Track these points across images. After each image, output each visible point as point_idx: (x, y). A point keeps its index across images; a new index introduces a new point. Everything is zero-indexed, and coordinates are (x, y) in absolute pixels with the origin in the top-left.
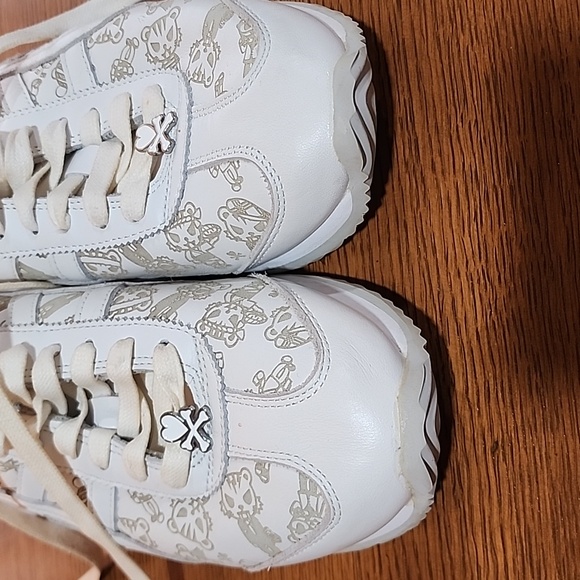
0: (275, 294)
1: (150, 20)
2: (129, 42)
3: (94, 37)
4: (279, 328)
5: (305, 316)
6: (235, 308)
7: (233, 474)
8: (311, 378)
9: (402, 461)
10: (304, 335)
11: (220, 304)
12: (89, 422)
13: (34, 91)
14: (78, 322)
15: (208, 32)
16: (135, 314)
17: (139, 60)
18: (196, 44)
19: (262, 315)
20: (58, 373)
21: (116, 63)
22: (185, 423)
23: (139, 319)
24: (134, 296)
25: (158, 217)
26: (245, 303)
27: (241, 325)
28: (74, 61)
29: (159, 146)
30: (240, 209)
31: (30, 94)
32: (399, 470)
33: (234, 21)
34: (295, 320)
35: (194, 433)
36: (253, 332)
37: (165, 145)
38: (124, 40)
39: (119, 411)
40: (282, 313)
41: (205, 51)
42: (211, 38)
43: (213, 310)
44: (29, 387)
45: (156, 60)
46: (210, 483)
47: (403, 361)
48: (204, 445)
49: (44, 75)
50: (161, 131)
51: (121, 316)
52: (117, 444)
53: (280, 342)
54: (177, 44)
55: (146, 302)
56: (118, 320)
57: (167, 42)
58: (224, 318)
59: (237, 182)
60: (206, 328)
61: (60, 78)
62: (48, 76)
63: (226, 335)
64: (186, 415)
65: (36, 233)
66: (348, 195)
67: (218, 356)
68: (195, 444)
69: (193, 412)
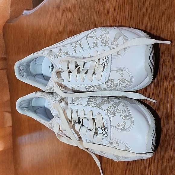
0: (123, 106)
1: (102, 34)
2: (97, 38)
3: (88, 36)
4: (123, 115)
5: (129, 113)
6: (114, 108)
7: (112, 142)
8: (129, 127)
9: (147, 147)
10: (129, 118)
11: (111, 106)
12: (82, 125)
13: (75, 49)
14: (81, 105)
15: (116, 39)
16: (93, 105)
17: (99, 43)
18: (113, 41)
19: (120, 111)
20: (78, 115)
21: (94, 43)
22: (103, 130)
23: (94, 106)
24: (93, 100)
25: (104, 80)
26: (117, 107)
27: (115, 112)
28: (84, 41)
29: (105, 64)
30: (123, 80)
31: (74, 49)
32: (146, 149)
33: (122, 37)
34: (127, 114)
35: (104, 132)
36: (118, 114)
37: (106, 64)
38: (96, 38)
39: (89, 124)
40: (124, 111)
41: (115, 43)
42: (117, 41)
43: (109, 107)
44: (72, 117)
45: (103, 43)
46: (107, 143)
47: (149, 126)
48: (106, 135)
49: (77, 45)
50: (105, 61)
51: (90, 105)
52: (88, 131)
53: (123, 118)
54: (108, 40)
55: (96, 102)
56: (90, 106)
57: (106, 39)
58: (112, 110)
59: (122, 75)
60: (108, 112)
61: (81, 45)
62: (78, 45)
63: (112, 114)
64: (103, 129)
65: (77, 81)
66: (148, 77)
67: (110, 118)
68: (104, 135)
69: (104, 128)
